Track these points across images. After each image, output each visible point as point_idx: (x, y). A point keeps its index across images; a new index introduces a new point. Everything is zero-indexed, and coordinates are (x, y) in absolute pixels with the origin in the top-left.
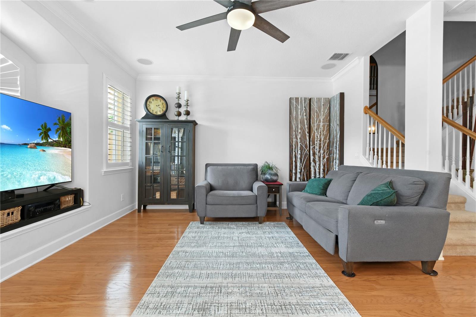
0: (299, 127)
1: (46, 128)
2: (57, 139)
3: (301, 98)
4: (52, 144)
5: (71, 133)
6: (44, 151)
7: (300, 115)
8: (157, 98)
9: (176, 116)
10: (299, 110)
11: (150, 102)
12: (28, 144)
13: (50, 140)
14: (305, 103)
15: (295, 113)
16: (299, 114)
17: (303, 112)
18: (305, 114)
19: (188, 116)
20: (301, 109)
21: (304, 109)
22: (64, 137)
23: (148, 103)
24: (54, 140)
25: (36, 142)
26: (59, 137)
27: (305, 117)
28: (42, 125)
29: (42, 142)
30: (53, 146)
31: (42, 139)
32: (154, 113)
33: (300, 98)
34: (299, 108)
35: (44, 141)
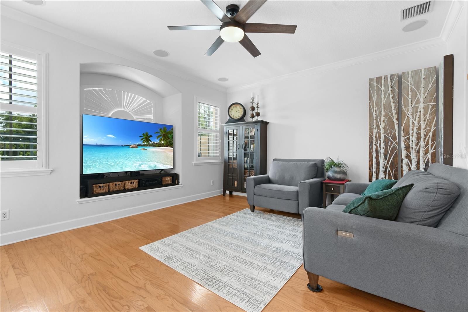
0: (383, 113)
1: (148, 135)
2: (159, 142)
3: (386, 77)
4: (154, 145)
5: (173, 138)
6: (145, 149)
7: (384, 98)
8: (237, 105)
9: (251, 117)
10: (383, 92)
11: (231, 109)
12: (130, 145)
13: (150, 143)
14: (391, 81)
15: (376, 97)
16: (383, 96)
17: (389, 95)
18: (391, 96)
19: (258, 117)
20: (386, 90)
21: (390, 89)
22: (166, 140)
23: (230, 110)
24: (156, 142)
25: (137, 144)
26: (161, 140)
27: (392, 100)
28: (144, 134)
29: (143, 144)
30: (154, 146)
31: (143, 142)
32: (235, 118)
33: (383, 77)
34: (383, 89)
35: (145, 143)
